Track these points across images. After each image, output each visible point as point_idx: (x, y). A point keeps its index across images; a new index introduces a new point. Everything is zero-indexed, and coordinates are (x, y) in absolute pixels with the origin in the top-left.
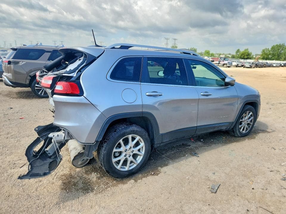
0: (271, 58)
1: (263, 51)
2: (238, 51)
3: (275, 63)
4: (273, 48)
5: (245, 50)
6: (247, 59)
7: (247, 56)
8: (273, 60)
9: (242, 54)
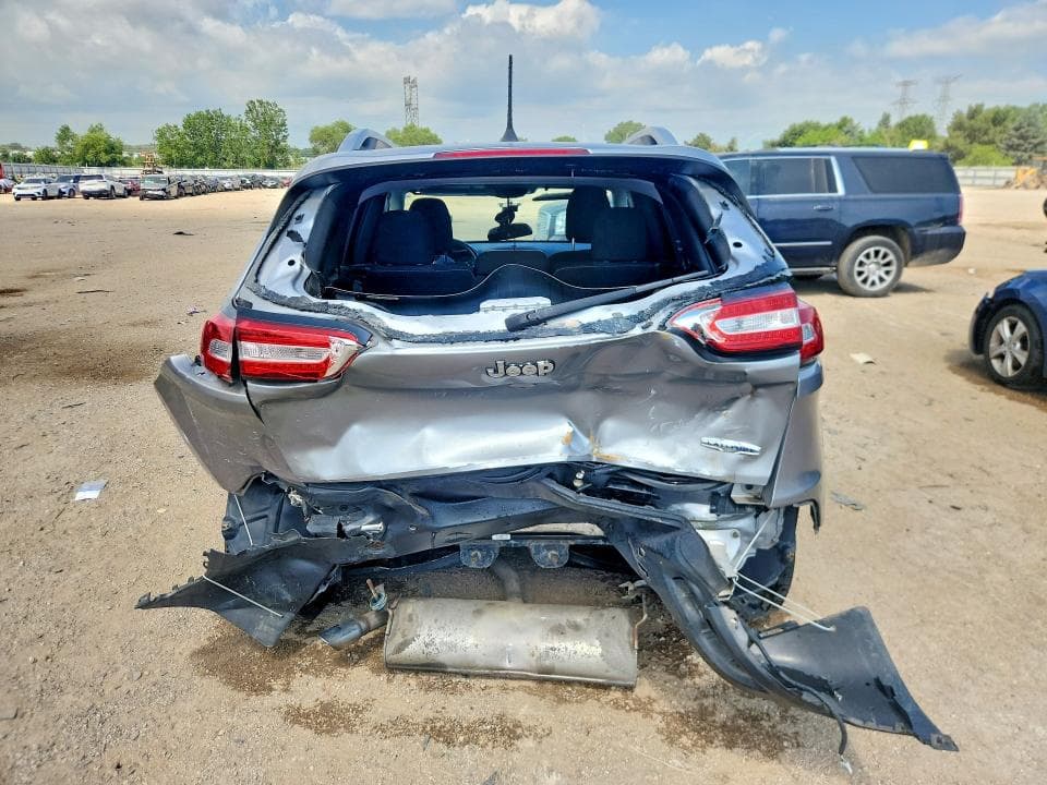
0: (194, 158)
1: (161, 134)
2: (65, 134)
3: (226, 178)
4: (190, 124)
5: (93, 131)
6: (109, 164)
7: (107, 152)
8: (202, 165)
9: (87, 148)
